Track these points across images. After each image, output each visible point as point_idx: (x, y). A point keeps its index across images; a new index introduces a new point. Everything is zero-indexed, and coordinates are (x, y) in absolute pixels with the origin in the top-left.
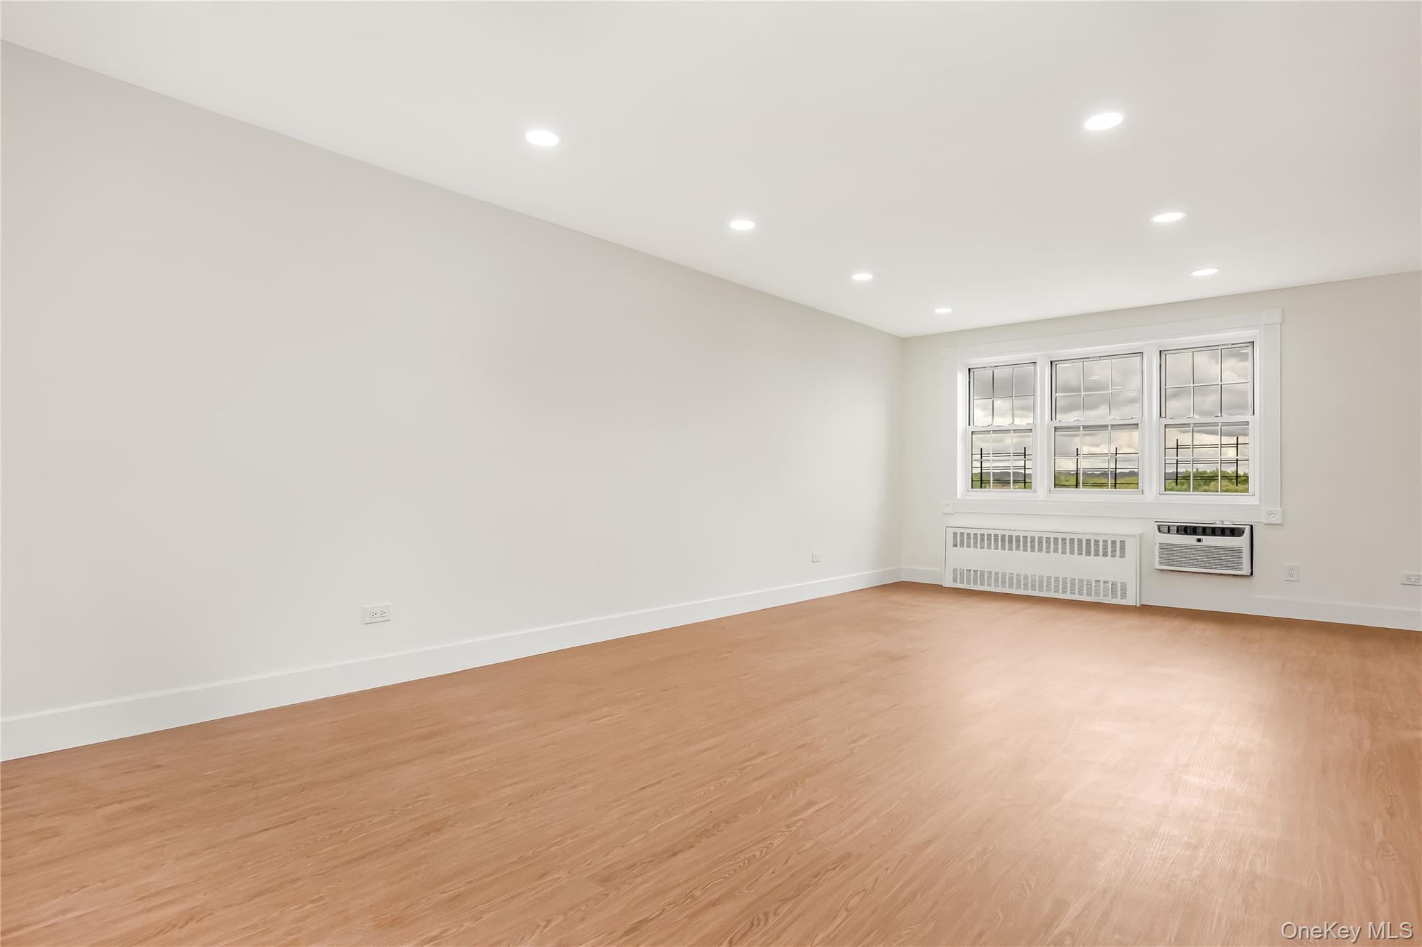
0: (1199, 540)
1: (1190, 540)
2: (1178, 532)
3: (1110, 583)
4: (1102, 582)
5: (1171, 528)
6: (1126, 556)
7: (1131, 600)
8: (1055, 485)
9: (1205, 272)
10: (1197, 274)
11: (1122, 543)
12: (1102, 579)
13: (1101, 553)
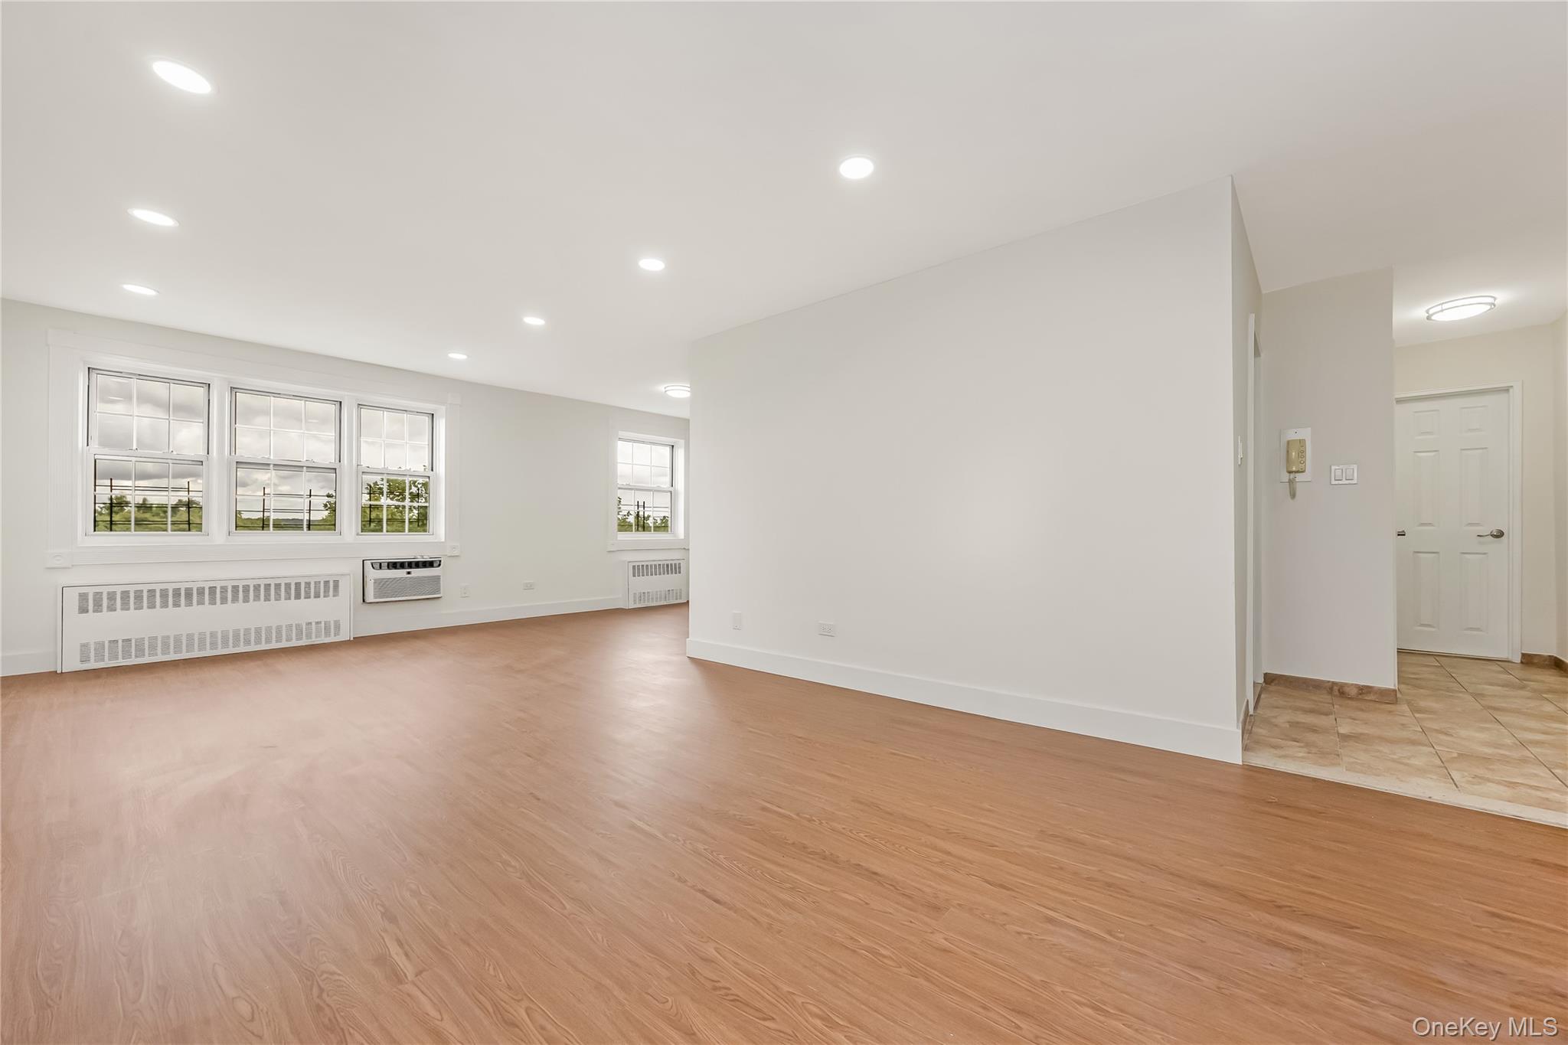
0: (409, 573)
1: (401, 573)
2: (388, 568)
3: (323, 623)
4: (314, 624)
5: (382, 565)
6: (340, 594)
7: (345, 635)
8: (236, 527)
9: (458, 356)
10: (451, 355)
11: (336, 583)
12: (313, 620)
13: (312, 594)
